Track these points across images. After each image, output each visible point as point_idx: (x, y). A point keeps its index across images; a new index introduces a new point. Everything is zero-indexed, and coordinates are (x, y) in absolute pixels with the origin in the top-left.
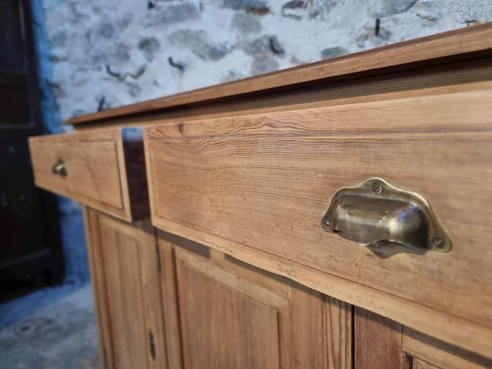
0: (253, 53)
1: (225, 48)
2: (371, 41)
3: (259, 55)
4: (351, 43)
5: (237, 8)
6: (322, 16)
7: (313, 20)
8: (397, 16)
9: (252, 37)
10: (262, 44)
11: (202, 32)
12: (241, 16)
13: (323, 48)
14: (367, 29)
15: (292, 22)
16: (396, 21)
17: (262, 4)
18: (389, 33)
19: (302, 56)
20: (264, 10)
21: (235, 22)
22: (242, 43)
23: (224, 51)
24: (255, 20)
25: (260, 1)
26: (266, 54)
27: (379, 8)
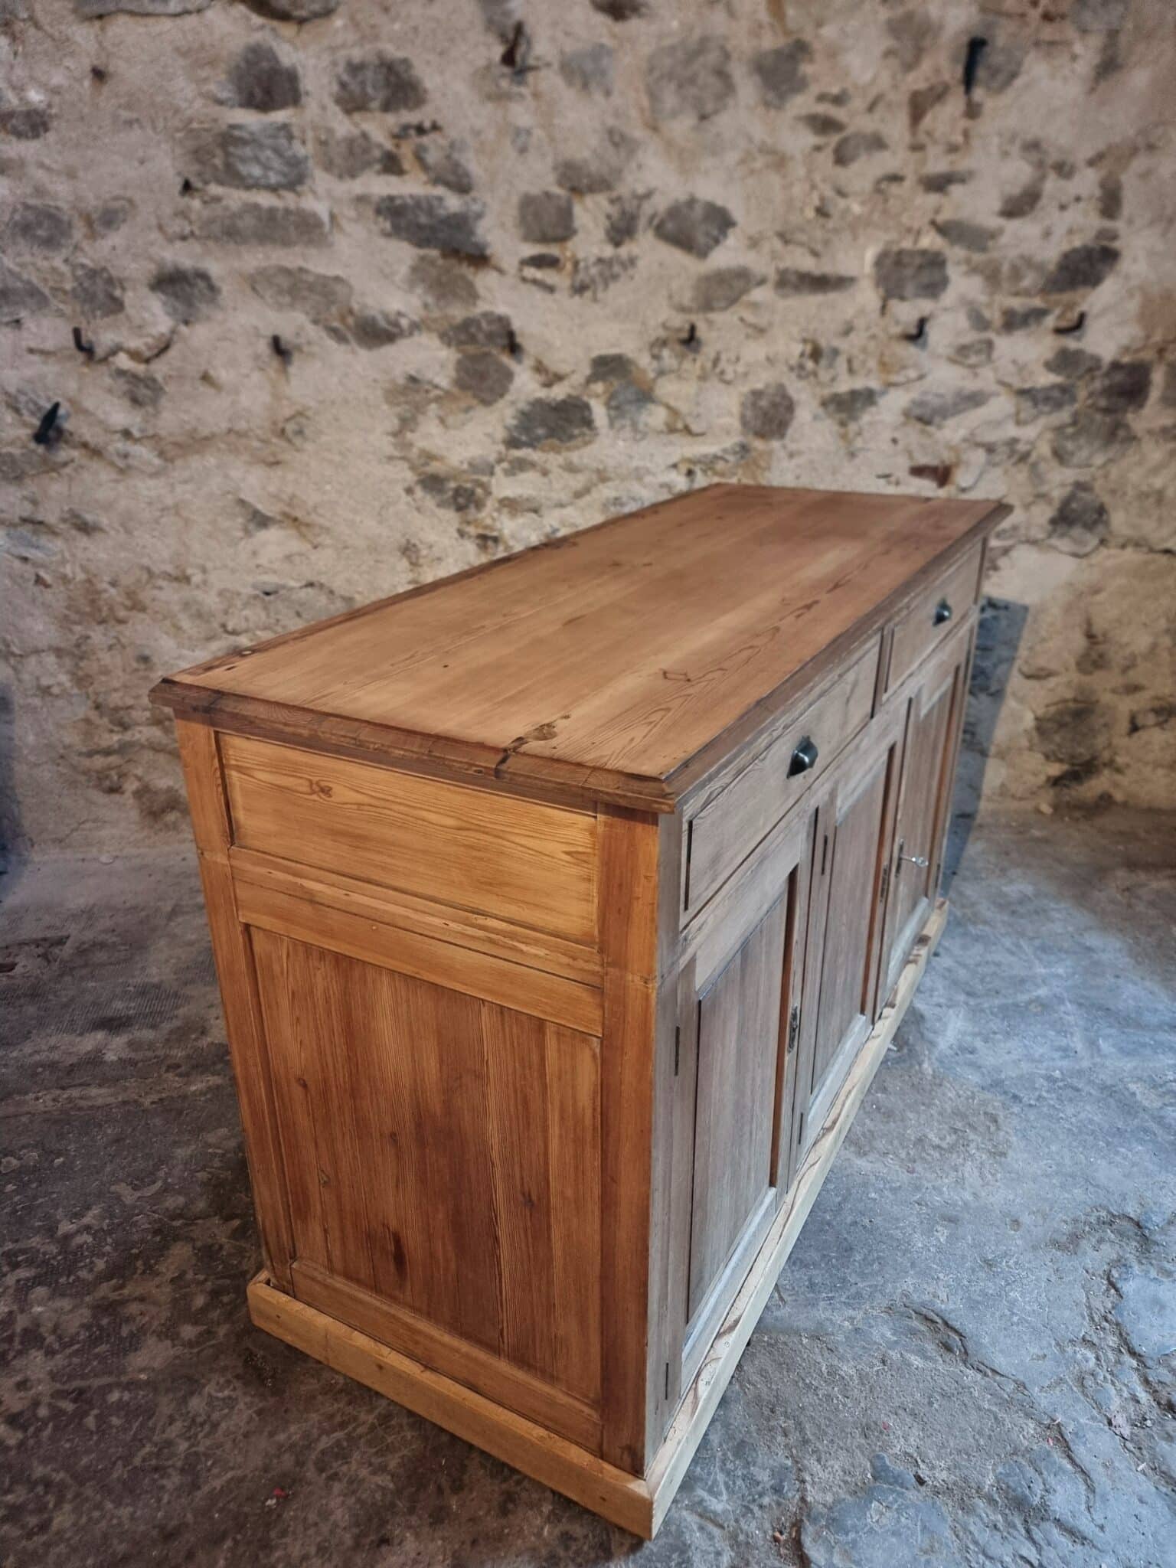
0: (460, 343)
1: (397, 325)
2: (672, 350)
3: (471, 349)
4: (640, 350)
5: (420, 244)
6: (595, 293)
7: (577, 298)
8: (712, 316)
9: (458, 312)
10: (479, 327)
11: (337, 279)
12: (432, 263)
13: (595, 354)
14: (664, 326)
15: (539, 295)
16: (710, 323)
17: (477, 245)
18: (699, 343)
19: (556, 362)
20: (480, 259)
21: (418, 272)
22: (435, 320)
23: (395, 330)
24: (463, 277)
25: (473, 239)
26: (485, 349)
27: (687, 298)
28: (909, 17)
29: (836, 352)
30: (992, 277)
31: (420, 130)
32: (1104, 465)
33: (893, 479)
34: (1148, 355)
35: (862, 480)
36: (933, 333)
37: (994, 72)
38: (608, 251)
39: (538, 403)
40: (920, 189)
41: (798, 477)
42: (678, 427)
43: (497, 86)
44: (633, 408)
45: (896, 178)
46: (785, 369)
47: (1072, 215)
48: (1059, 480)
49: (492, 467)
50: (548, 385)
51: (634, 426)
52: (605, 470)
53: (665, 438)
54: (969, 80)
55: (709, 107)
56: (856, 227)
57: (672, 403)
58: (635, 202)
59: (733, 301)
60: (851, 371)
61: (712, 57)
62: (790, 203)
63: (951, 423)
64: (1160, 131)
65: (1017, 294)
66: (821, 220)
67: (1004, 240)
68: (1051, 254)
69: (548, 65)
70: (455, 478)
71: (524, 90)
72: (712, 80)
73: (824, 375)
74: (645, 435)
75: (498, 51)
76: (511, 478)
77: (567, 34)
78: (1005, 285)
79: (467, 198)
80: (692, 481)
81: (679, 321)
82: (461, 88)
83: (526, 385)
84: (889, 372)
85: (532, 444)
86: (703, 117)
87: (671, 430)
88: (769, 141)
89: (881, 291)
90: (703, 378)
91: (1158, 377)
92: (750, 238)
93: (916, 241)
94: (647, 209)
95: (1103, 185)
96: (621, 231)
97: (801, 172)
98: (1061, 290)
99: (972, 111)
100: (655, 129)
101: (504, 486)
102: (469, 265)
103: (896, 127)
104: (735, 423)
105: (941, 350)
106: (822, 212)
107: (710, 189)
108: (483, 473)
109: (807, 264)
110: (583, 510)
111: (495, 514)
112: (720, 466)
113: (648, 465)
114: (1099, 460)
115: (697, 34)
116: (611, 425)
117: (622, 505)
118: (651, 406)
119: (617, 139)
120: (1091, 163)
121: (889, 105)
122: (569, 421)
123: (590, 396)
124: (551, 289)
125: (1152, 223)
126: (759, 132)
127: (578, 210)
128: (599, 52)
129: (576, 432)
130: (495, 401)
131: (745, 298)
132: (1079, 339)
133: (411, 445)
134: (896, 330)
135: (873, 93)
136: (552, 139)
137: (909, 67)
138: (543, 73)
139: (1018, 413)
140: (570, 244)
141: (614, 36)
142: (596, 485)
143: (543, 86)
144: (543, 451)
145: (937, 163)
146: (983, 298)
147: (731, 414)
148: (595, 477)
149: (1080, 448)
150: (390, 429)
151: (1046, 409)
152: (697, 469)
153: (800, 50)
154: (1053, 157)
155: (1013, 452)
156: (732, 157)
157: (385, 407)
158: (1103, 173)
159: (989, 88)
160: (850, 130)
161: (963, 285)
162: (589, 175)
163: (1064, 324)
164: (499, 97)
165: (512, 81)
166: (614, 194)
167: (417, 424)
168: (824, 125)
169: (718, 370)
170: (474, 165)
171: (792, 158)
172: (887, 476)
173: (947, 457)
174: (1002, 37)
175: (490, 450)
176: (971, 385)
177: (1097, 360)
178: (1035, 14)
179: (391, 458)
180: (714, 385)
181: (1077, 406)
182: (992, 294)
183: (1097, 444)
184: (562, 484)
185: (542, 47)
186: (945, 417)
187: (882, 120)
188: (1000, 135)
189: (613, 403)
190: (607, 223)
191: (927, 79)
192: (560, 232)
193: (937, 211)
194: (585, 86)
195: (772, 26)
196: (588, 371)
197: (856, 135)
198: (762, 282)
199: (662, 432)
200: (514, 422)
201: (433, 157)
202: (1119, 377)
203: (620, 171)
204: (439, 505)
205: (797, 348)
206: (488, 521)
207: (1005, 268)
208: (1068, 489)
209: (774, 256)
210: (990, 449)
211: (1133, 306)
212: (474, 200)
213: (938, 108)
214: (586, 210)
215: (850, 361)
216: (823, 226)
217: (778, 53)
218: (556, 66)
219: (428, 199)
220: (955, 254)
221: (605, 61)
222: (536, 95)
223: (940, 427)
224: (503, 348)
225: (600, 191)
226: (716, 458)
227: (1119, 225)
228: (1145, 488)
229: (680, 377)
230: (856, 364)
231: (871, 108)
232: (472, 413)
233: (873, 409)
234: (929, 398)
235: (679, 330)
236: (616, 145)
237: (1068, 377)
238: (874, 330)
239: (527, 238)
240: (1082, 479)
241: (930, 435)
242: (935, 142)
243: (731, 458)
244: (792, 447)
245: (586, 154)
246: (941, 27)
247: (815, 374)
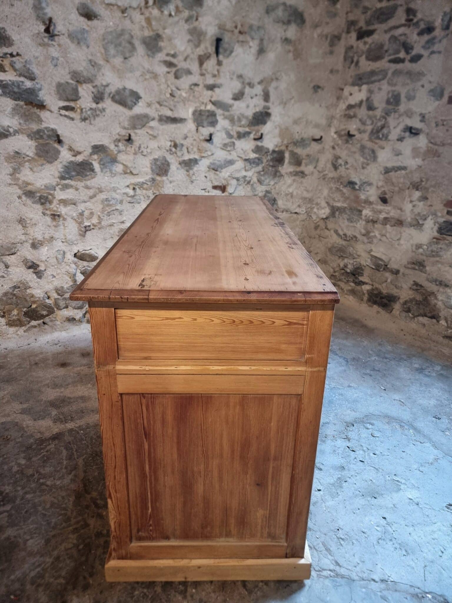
0: (36, 139)
1: (8, 131)
2: (123, 143)
3: (41, 141)
4: (110, 143)
5: (15, 100)
6: (90, 121)
7: (83, 122)
9: (35, 127)
10: (45, 134)
12: (22, 107)
13: (93, 144)
14: (119, 135)
15: (68, 121)
16: (136, 133)
17: (39, 100)
18: (132, 141)
19: (78, 147)
20: (42, 106)
21: (15, 110)
22: (24, 130)
23: (8, 133)
24: (35, 112)
25: (39, 98)
26: (47, 141)
27: (126, 124)
28: (195, 29)
29: (182, 145)
30: (232, 120)
31: (12, 55)
32: (274, 185)
33: (207, 190)
34: (283, 148)
35: (196, 191)
36: (215, 139)
37: (225, 50)
38: (94, 106)
39: (71, 162)
40: (205, 89)
41: (174, 190)
42: (128, 172)
43: (43, 40)
44: (110, 165)
45: (196, 85)
46: (165, 151)
47: (256, 101)
48: (261, 190)
49: (55, 187)
50: (75, 156)
51: (111, 171)
52: (101, 188)
53: (123, 176)
54: (217, 52)
55: (127, 55)
56: (184, 101)
57: (125, 163)
58: (103, 88)
59: (144, 126)
60: (188, 152)
61: (127, 37)
62: (161, 92)
63: (224, 170)
64: (279, 74)
65: (240, 126)
66: (173, 98)
67: (234, 108)
68: (250, 113)
69: (63, 34)
70: (39, 192)
71: (53, 43)
72: (127, 45)
73: (179, 154)
74: (115, 175)
75: (42, 28)
76: (63, 192)
77: (70, 24)
78: (236, 123)
79: (34, 82)
80: (135, 192)
81: (124, 132)
82: (28, 40)
83: (65, 156)
84: (201, 153)
85: (70, 178)
86: (125, 58)
87: (126, 173)
88: (151, 69)
89: (196, 123)
90: (135, 154)
91: (287, 155)
92: (148, 103)
93: (205, 108)
94: (108, 90)
95: (263, 91)
96: (98, 98)
97: (163, 80)
98: (254, 125)
99: (219, 63)
100: (108, 61)
101: (60, 195)
102: (37, 108)
103: (194, 67)
104: (149, 170)
105: (218, 145)
106: (172, 95)
107: (131, 84)
108: (51, 189)
109: (169, 113)
110: (94, 203)
111: (58, 206)
112: (145, 186)
113: (118, 186)
114: (272, 183)
115: (120, 28)
116: (102, 171)
117: (109, 201)
118: (117, 164)
119: (93, 64)
120: (259, 83)
121: (191, 59)
122: (84, 169)
123: (92, 160)
124: (72, 119)
125: (280, 104)
126: (147, 65)
127: (80, 89)
128: (83, 32)
129: (88, 174)
130: (54, 161)
131: (148, 125)
132: (262, 142)
133: (18, 179)
134: (202, 138)
135: (185, 55)
136: (67, 62)
137: (197, 46)
138: (61, 37)
139: (245, 167)
140: (78, 102)
141: (88, 26)
142: (98, 194)
143: (62, 42)
144: (75, 181)
145: (210, 81)
146: (230, 128)
147: (147, 167)
148: (97, 190)
149: (266, 179)
150: (8, 173)
151: (254, 166)
152: (137, 187)
153: (158, 37)
154: (247, 81)
155: (245, 180)
156: (138, 73)
157: (6, 164)
158: (263, 87)
159: (224, 56)
160: (179, 67)
161: (223, 123)
162: (83, 77)
163: (256, 137)
164: (43, 45)
165: (49, 39)
166: (94, 85)
167: (21, 171)
168: (170, 65)
169: (140, 151)
170: (35, 70)
171: (160, 75)
172: (204, 189)
173: (224, 182)
174: (226, 38)
175: (54, 181)
176: (229, 158)
177: (268, 149)
178: (236, 31)
179: (10, 184)
180: (139, 156)
181: (263, 165)
182: (233, 126)
183: (271, 177)
184: (84, 194)
185: (60, 27)
186: (222, 169)
187: (190, 64)
188: (229, 72)
189: (102, 163)
190: (93, 95)
191: (203, 51)
192: (74, 97)
193: (211, 97)
194: (79, 43)
195: (147, 27)
196: (90, 151)
197: (181, 69)
198: (153, 119)
199: (121, 174)
200: (62, 170)
201: (18, 66)
202: (275, 155)
203: (95, 76)
204: (33, 203)
205: (169, 143)
206: (55, 209)
207: (236, 117)
208: (264, 193)
209: (157, 110)
210: (238, 180)
211: (277, 131)
212: (37, 83)
213: (208, 61)
214: (83, 89)
215: (187, 149)
216: (173, 100)
217: (150, 37)
218: (66, 35)
219: (17, 82)
220: (219, 112)
221: (86, 35)
222: (59, 45)
223: (220, 172)
224: (55, 141)
225: (89, 83)
226: (143, 183)
227: (270, 104)
228: (287, 192)
229: (126, 153)
230: (190, 150)
231: (185, 60)
232: (44, 166)
233: (197, 166)
234: (216, 162)
235: (125, 136)
236: (93, 66)
237: (260, 155)
238: (195, 137)
239: (60, 99)
240: (268, 189)
241: (217, 175)
242: (208, 73)
243: (149, 183)
244: (171, 179)
245: (82, 69)
246: (206, 33)
247: (176, 153)
